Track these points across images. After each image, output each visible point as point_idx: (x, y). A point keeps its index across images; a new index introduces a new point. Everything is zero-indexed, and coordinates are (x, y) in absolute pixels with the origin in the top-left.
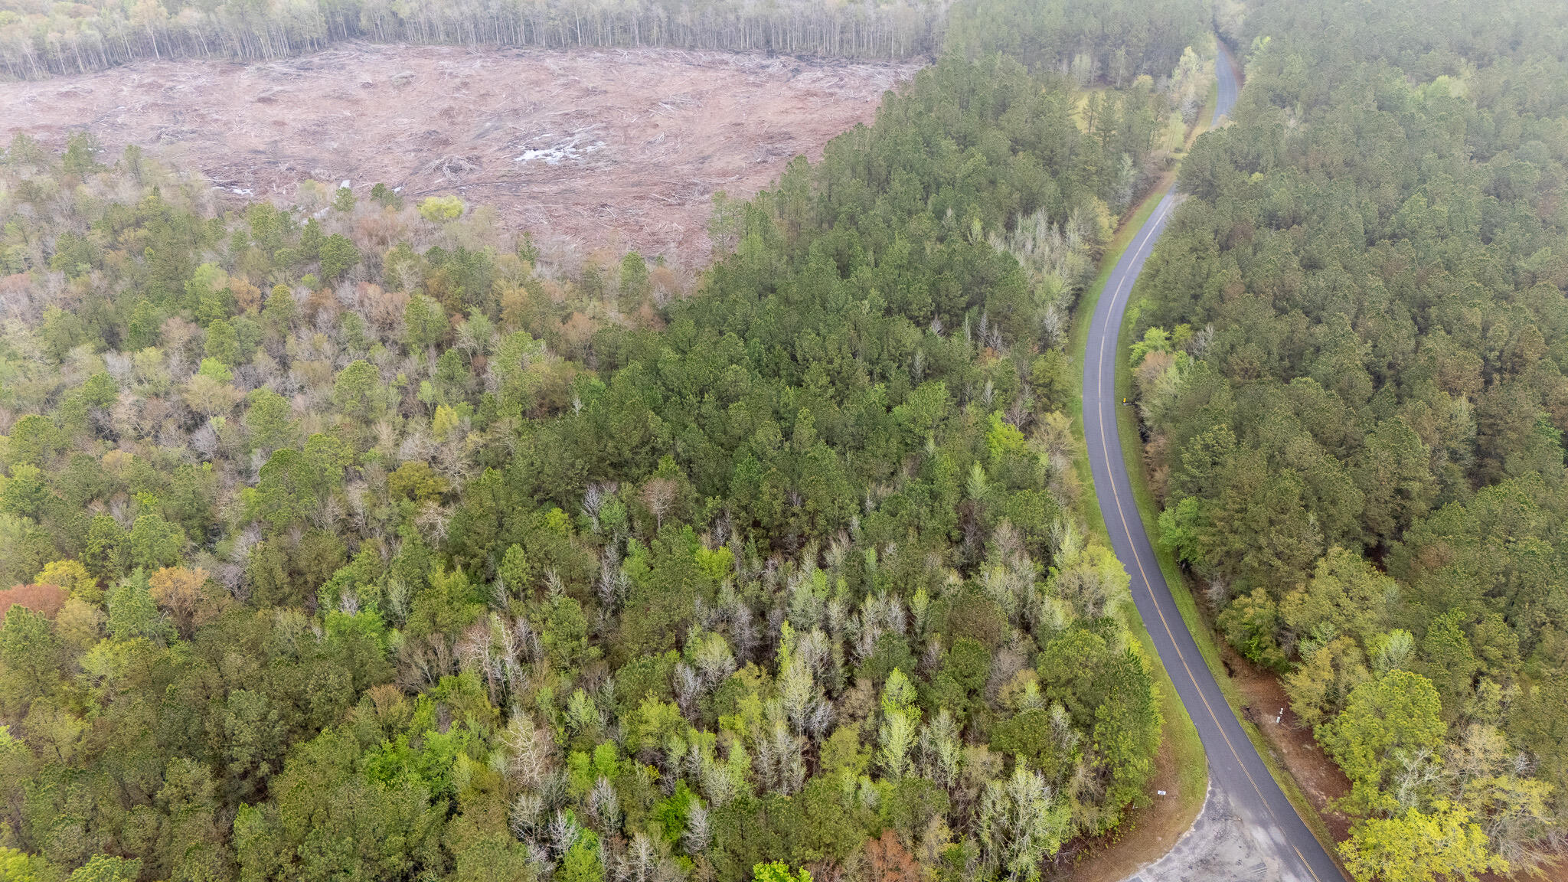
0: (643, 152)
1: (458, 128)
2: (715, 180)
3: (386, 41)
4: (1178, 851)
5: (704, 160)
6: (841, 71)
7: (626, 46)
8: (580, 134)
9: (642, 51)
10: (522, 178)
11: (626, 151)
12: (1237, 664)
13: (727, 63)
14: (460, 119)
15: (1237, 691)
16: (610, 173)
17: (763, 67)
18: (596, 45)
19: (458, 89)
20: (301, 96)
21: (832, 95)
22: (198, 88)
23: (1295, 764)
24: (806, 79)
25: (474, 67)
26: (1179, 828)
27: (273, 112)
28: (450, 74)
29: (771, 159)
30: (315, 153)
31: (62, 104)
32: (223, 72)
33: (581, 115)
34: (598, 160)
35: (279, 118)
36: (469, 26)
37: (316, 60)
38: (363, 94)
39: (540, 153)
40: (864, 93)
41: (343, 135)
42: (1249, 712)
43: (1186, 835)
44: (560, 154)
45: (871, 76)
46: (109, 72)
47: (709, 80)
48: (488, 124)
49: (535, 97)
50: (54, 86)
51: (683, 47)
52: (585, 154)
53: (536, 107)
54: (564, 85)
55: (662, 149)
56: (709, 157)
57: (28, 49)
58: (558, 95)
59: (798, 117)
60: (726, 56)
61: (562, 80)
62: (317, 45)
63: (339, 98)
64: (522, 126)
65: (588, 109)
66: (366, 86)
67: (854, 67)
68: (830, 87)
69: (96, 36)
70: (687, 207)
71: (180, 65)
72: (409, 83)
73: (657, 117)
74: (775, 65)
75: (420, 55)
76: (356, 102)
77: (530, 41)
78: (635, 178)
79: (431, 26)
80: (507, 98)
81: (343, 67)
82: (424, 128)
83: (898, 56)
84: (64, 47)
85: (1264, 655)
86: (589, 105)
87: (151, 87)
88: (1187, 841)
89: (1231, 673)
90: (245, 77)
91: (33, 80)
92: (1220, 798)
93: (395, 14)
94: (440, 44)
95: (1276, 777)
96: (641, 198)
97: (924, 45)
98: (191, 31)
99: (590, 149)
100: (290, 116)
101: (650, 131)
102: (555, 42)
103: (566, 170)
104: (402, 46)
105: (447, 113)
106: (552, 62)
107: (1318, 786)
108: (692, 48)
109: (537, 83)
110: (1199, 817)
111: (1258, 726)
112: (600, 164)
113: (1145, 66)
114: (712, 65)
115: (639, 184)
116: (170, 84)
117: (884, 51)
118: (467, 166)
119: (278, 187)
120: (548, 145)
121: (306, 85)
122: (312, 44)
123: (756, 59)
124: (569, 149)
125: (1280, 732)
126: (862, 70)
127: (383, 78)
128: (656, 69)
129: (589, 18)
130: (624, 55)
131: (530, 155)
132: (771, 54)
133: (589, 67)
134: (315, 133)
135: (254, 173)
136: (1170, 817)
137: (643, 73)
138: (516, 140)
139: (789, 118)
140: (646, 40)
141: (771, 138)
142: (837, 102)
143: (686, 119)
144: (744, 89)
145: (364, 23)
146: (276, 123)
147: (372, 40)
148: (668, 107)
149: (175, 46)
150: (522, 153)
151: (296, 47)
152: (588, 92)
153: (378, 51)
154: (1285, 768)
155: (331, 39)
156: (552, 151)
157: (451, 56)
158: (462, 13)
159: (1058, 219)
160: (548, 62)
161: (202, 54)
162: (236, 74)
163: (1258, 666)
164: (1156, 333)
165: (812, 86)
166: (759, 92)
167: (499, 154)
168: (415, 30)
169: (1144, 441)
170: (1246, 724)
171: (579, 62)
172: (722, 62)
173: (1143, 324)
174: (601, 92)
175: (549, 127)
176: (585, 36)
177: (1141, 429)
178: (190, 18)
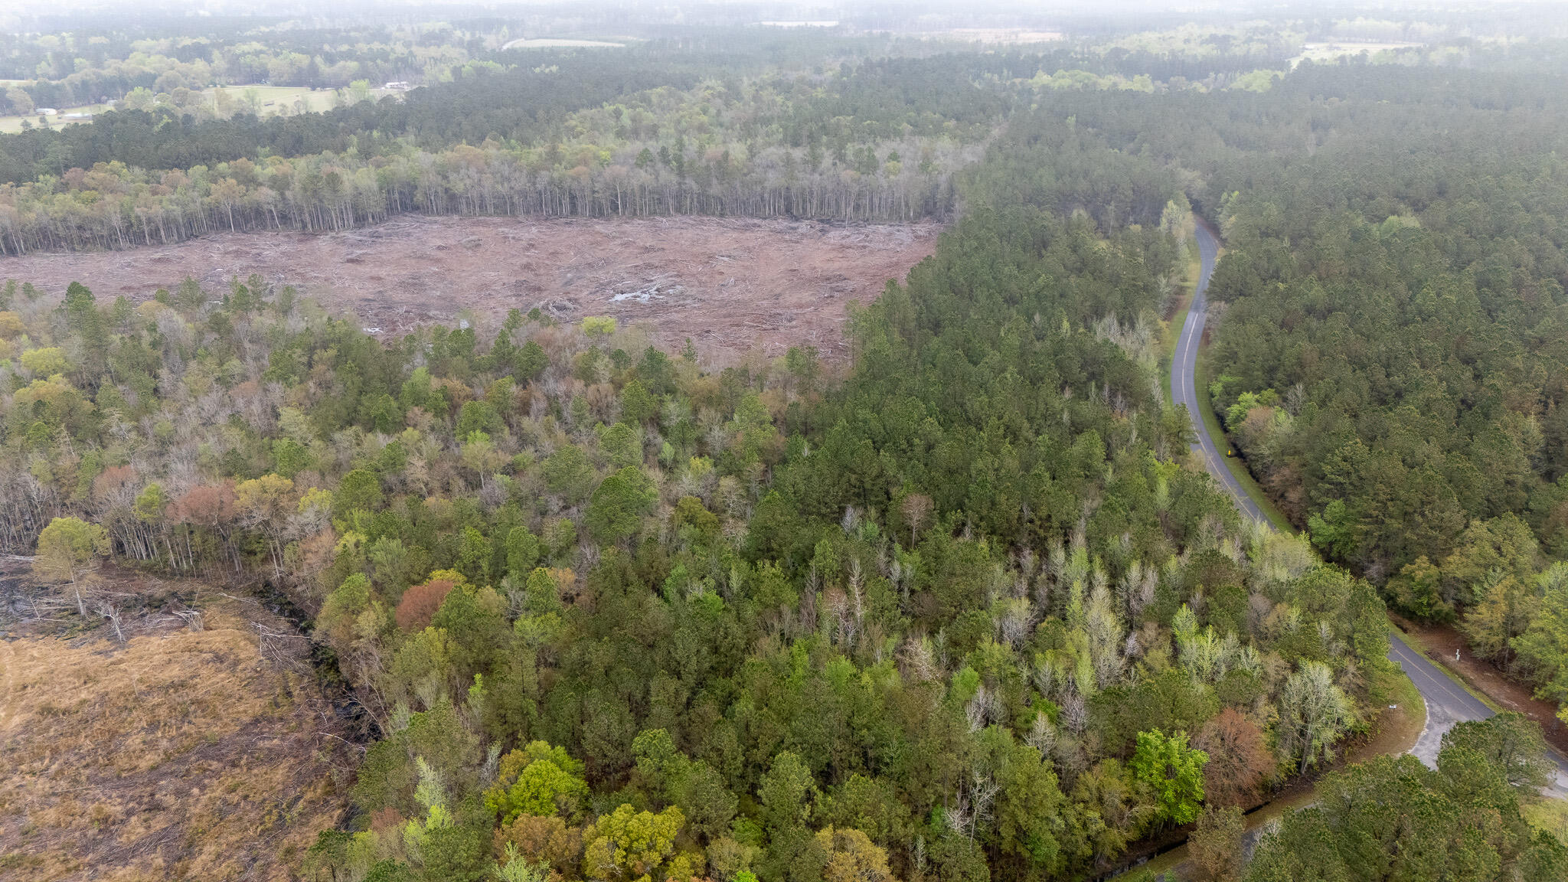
0: (721, 292)
1: (544, 278)
2: (795, 311)
3: (438, 214)
4: (1422, 744)
5: (777, 297)
6: (863, 230)
7: (662, 215)
8: (659, 280)
9: (678, 218)
10: (624, 314)
11: (704, 292)
12: (1407, 624)
13: (760, 226)
14: (542, 271)
15: (1417, 642)
16: (699, 309)
17: (792, 228)
18: (635, 214)
19: (528, 249)
20: (384, 257)
21: (864, 247)
22: (283, 253)
23: (1485, 686)
24: (835, 236)
25: (533, 232)
26: (1417, 728)
27: (365, 270)
28: (514, 238)
29: (837, 295)
30: (422, 300)
31: (159, 267)
32: (300, 241)
33: (650, 266)
34: (684, 299)
35: (374, 274)
36: (516, 199)
37: (381, 229)
38: (441, 254)
39: (628, 295)
40: (891, 246)
41: (441, 285)
42: (1432, 655)
43: (1423, 733)
44: (647, 296)
45: (891, 234)
46: (190, 243)
47: (751, 238)
48: (570, 275)
49: (600, 254)
50: (144, 256)
51: (713, 214)
52: (668, 294)
53: (607, 262)
54: (622, 244)
55: (737, 289)
56: (780, 295)
57: (116, 221)
58: (621, 252)
59: (845, 264)
60: (756, 221)
61: (618, 241)
62: (379, 219)
63: (421, 257)
64: (602, 276)
65: (656, 262)
66: (439, 248)
67: (872, 227)
68: (860, 242)
69: (177, 210)
70: (782, 330)
71: (255, 236)
72: (478, 245)
73: (718, 267)
74: (803, 226)
75: (474, 224)
76: (438, 261)
77: (574, 211)
78: (724, 311)
79: (482, 197)
80: (575, 255)
81: (409, 235)
82: (513, 280)
83: (908, 217)
84: (149, 221)
85: (1435, 608)
86: (655, 259)
87: (238, 254)
88: (1426, 737)
89: (1405, 631)
90: (323, 244)
91: (120, 250)
92: (1437, 709)
93: (447, 191)
94: (491, 215)
95: (1473, 693)
96: (737, 325)
97: (930, 208)
98: (266, 207)
99: (671, 291)
100: (383, 273)
101: (718, 277)
102: (598, 212)
103: (656, 308)
104: (456, 217)
105: (527, 267)
106: (600, 227)
107: (1508, 698)
108: (722, 215)
109: (598, 243)
110: (1427, 722)
111: (1443, 663)
112: (688, 302)
113: (1131, 219)
114: (747, 228)
115: (730, 315)
116: (254, 251)
117: (896, 213)
118: (569, 305)
119: (403, 325)
120: (633, 290)
121: (384, 249)
122: (373, 218)
123: (783, 223)
124: (653, 291)
125: (1462, 666)
126: (882, 229)
127: (452, 242)
128: (699, 231)
129: (629, 191)
130: (664, 222)
131: (619, 297)
132: (796, 218)
133: (638, 230)
134: (415, 284)
135: (376, 315)
136: (1404, 724)
137: (689, 234)
138: (602, 287)
139: (837, 265)
140: (679, 210)
141: (828, 279)
142: (871, 252)
143: (746, 268)
144: (785, 245)
145: (419, 197)
146: (372, 278)
147: (428, 213)
148: (726, 259)
149: (247, 222)
150: (613, 296)
151: (360, 220)
152: (647, 250)
153: (436, 222)
154: (1477, 689)
155: (389, 213)
156: (638, 293)
157: (506, 225)
158: (512, 188)
159: (1127, 321)
160: (598, 228)
161: (274, 227)
162: (314, 242)
163: (1427, 623)
164: (1248, 397)
165: (844, 242)
166: (800, 246)
167: (592, 297)
168: (468, 204)
169: (1258, 481)
170: (1433, 663)
171: (627, 227)
172: (755, 225)
173: (1231, 394)
174: (659, 249)
175: (625, 276)
176: (624, 206)
177: (1251, 472)
178: (266, 195)
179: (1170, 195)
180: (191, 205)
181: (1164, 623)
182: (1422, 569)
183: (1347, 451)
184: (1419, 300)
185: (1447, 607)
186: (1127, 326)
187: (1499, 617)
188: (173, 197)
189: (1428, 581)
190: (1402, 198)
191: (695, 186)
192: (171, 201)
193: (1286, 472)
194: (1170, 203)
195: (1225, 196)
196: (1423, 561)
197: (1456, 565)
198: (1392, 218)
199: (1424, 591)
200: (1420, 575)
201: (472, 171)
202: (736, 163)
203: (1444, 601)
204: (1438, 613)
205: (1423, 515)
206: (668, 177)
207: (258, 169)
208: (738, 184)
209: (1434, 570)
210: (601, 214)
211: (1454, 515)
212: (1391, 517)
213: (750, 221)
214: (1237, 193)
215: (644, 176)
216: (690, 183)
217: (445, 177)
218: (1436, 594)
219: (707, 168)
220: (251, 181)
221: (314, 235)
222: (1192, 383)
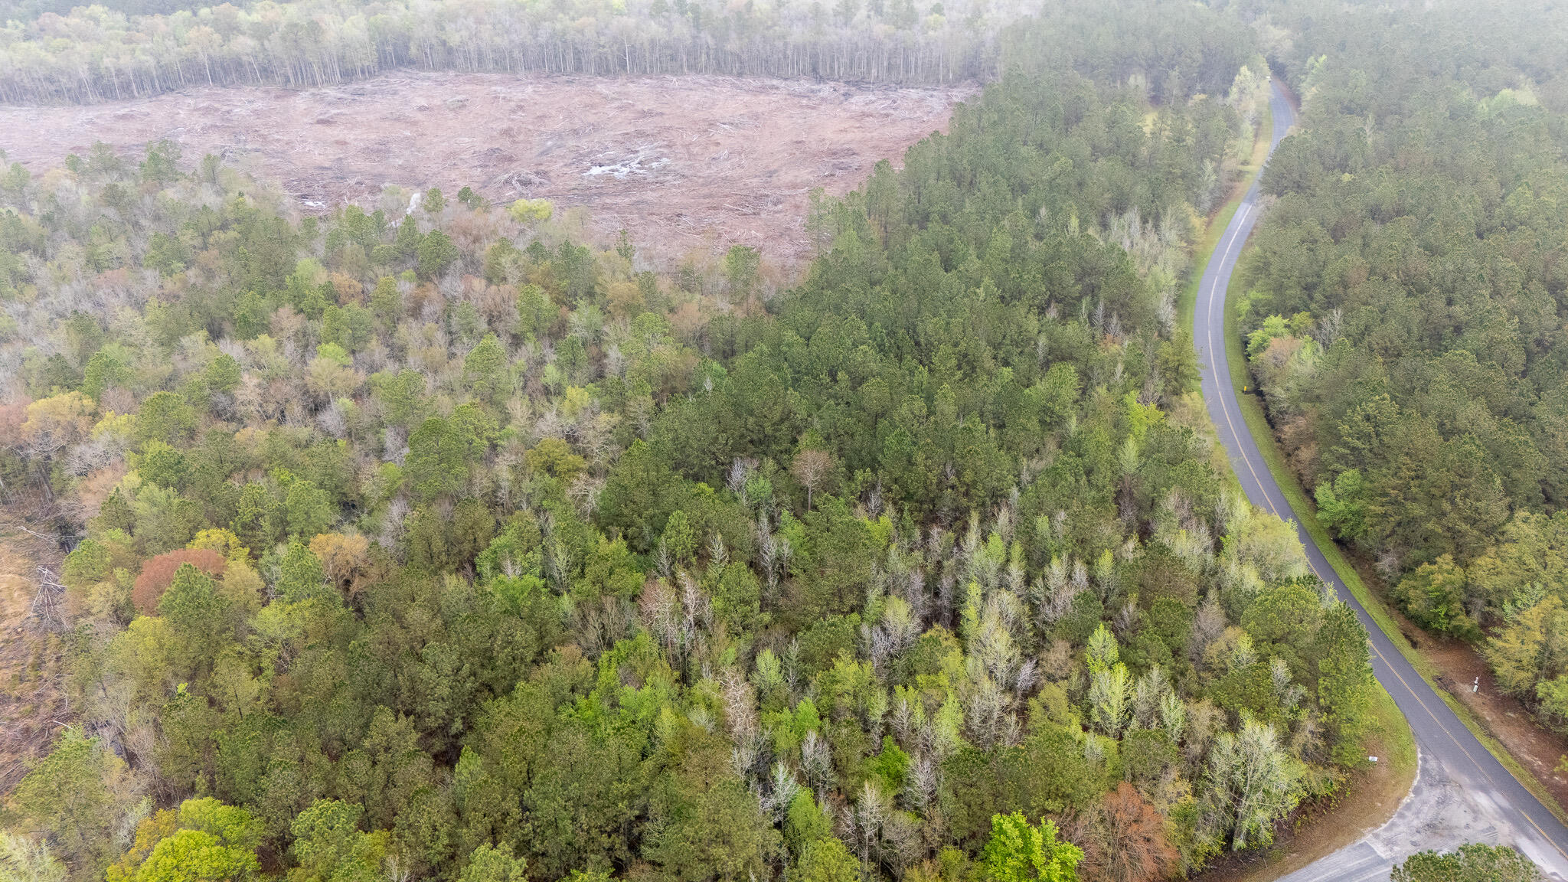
0: (709, 168)
1: (521, 146)
2: (787, 192)
3: (435, 69)
4: (1402, 816)
5: (771, 174)
6: (892, 95)
7: (674, 73)
8: (644, 151)
9: (691, 77)
10: (594, 191)
11: (691, 167)
12: (1419, 636)
13: (777, 88)
14: (521, 137)
15: (1426, 662)
16: (679, 186)
17: (812, 91)
18: (645, 72)
19: (514, 111)
20: (359, 118)
21: (887, 115)
22: (255, 111)
23: (1503, 732)
24: (859, 101)
25: (526, 91)
26: (1397, 794)
27: (334, 133)
28: (504, 98)
29: (838, 173)
30: (381, 169)
31: (120, 125)
32: (277, 97)
33: (641, 134)
34: (666, 175)
35: (341, 137)
36: (517, 54)
37: (368, 86)
38: (420, 116)
39: (606, 169)
40: (919, 114)
41: (407, 153)
42: (1442, 682)
43: (1406, 800)
44: (626, 170)
45: (923, 99)
46: (163, 97)
47: (763, 103)
48: (550, 143)
49: (591, 118)
50: (109, 111)
51: (731, 73)
52: (650, 169)
53: (595, 128)
54: (619, 108)
55: (728, 164)
56: (775, 171)
57: (84, 73)
58: (615, 117)
59: (858, 135)
60: (775, 82)
61: (617, 104)
62: (367, 73)
63: (398, 120)
64: (585, 144)
65: (648, 129)
66: (422, 109)
67: (905, 91)
68: (884, 108)
69: (150, 62)
70: (763, 216)
71: (233, 91)
72: (464, 106)
73: (717, 137)
74: (826, 90)
75: (469, 81)
76: (415, 123)
77: (578, 69)
78: (706, 191)
79: (480, 54)
80: (564, 119)
81: (395, 93)
82: (486, 147)
83: (946, 81)
84: (119, 72)
86: (646, 125)
87: (207, 111)
88: (1408, 807)
89: (1414, 645)
90: (301, 102)
91: (88, 104)
92: (1432, 764)
93: (444, 43)
94: (489, 72)
95: (1486, 743)
96: (715, 208)
97: (972, 71)
98: (245, 58)
99: (654, 165)
100: (350, 137)
101: (712, 148)
102: (605, 70)
103: (634, 184)
104: (452, 73)
105: (507, 132)
106: (603, 87)
107: (1530, 752)
108: (740, 75)
109: (592, 106)
110: (1415, 783)
111: (1455, 695)
112: (668, 178)
113: (1198, 87)
114: (763, 90)
115: (711, 196)
116: (226, 108)
117: (931, 75)
118: (537, 180)
119: (350, 199)
120: (613, 162)
121: (363, 108)
122: (363, 72)
123: (805, 85)
124: (634, 165)
125: (1480, 701)
126: (913, 93)
127: (437, 102)
128: (708, 94)
129: (638, 46)
130: (674, 81)
131: (596, 171)
132: (820, 80)
133: (641, 92)
134: (379, 151)
135: (324, 187)
136: (1385, 784)
137: (696, 97)
138: (579, 158)
139: (849, 136)
140: (694, 67)
141: (835, 154)
142: (894, 122)
143: (746, 138)
144: (798, 111)
145: (413, 51)
146: (337, 142)
147: (422, 68)
148: (727, 127)
149: (227, 73)
150: (589, 169)
151: (348, 75)
152: (644, 114)
153: (428, 78)
154: (1491, 735)
155: (381, 68)
156: (618, 166)
157: (502, 83)
158: (511, 41)
159: (1151, 218)
160: (600, 88)
161: (255, 80)
162: (291, 100)
164: (1275, 321)
165: (866, 109)
166: (814, 113)
167: (566, 169)
168: (465, 58)
169: (1273, 427)
170: (1441, 694)
171: (631, 87)
172: (773, 87)
173: (1258, 314)
174: (657, 114)
175: (611, 145)
176: (633, 62)
177: (1267, 416)
178: (243, 45)
179: (1245, 59)
180: (166, 55)
181: (1078, 644)
182: (1443, 572)
183: (1370, 408)
184: (1511, 201)
185: (1467, 622)
186: (1149, 226)
187: (1532, 649)
188: (147, 46)
189: (1448, 588)
190: (1521, 66)
191: (711, 42)
192: (144, 51)
193: (1302, 422)
194: (1244, 69)
195: (1311, 60)
197: (1488, 570)
198: (1506, 92)
199: (1443, 599)
200: (1439, 578)
201: (471, 21)
203: (1468, 613)
206: (682, 30)
207: (242, 15)
208: (758, 38)
209: (1458, 575)
210: (608, 71)
212: (1415, 500)
213: (768, 82)
214: (1324, 57)
215: (654, 29)
216: (707, 38)
217: (443, 29)
218: (1458, 605)
219: (726, 19)
220: (230, 29)
221: (295, 91)
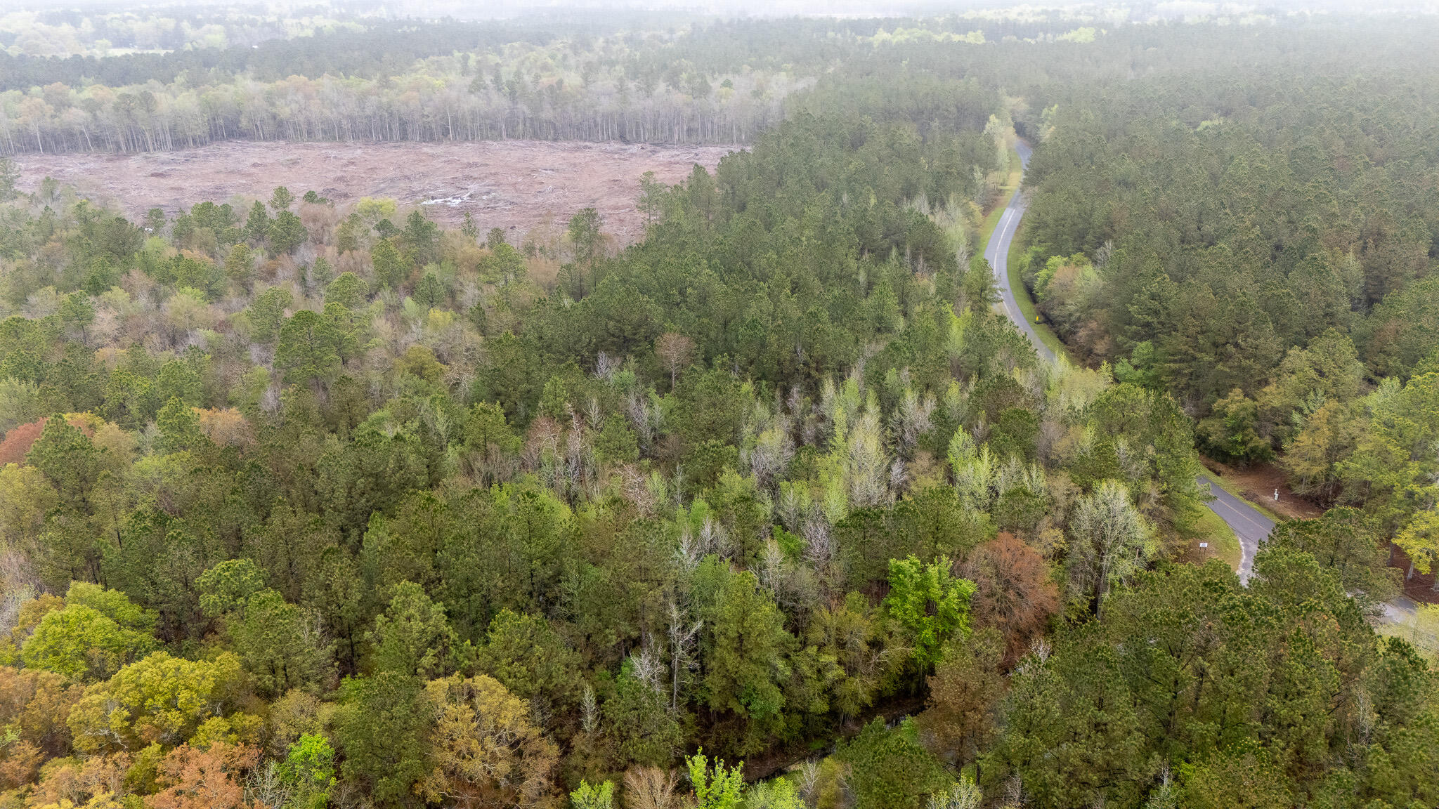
0: (536, 198)
1: (355, 187)
3: (265, 139)
5: (594, 201)
6: (693, 150)
7: (494, 139)
8: (475, 188)
9: (510, 142)
11: (519, 197)
12: (1221, 466)
13: (590, 148)
14: (355, 182)
15: (1230, 484)
16: (510, 210)
17: (622, 150)
18: (467, 138)
19: (346, 165)
20: (193, 172)
22: (87, 170)
24: (664, 155)
25: (357, 153)
27: (171, 182)
28: (335, 157)
32: (109, 160)
33: (468, 178)
34: (496, 203)
35: (176, 185)
36: (346, 125)
37: (200, 152)
38: (254, 170)
39: (439, 201)
42: (1248, 495)
44: (458, 201)
47: (579, 157)
48: (382, 185)
49: (421, 169)
51: (546, 139)
52: (481, 199)
53: (425, 175)
54: (445, 162)
55: (553, 195)
56: (598, 199)
58: (442, 167)
59: (669, 175)
60: (587, 144)
61: (443, 159)
62: (198, 142)
63: (232, 172)
64: (416, 186)
65: (475, 175)
66: (254, 165)
67: (703, 149)
68: (688, 159)
71: (64, 156)
72: (296, 163)
73: (540, 178)
74: (635, 148)
75: (300, 147)
76: (249, 175)
77: (404, 138)
78: (535, 212)
79: (309, 123)
80: (394, 170)
81: (228, 156)
85: (1251, 445)
86: (475, 172)
89: (1218, 474)
90: (134, 162)
93: (274, 117)
94: (319, 141)
98: (78, 128)
99: (484, 197)
100: (186, 184)
101: (537, 186)
102: (428, 135)
103: (466, 210)
104: (282, 143)
105: (341, 179)
106: (428, 149)
108: (555, 140)
109: (420, 161)
110: (1243, 561)
111: (1260, 504)
112: (498, 205)
114: (578, 149)
115: (540, 215)
116: (57, 168)
117: (727, 137)
120: (445, 195)
121: (196, 166)
122: (194, 142)
123: (615, 146)
124: (465, 197)
127: (270, 161)
128: (528, 152)
129: (459, 116)
130: (495, 145)
131: (429, 202)
132: (627, 142)
133: (467, 152)
137: (518, 153)
138: (412, 194)
140: (510, 136)
143: (569, 179)
144: (612, 161)
145: (244, 123)
146: (172, 188)
147: (252, 139)
148: (549, 172)
149: (58, 142)
150: (422, 201)
151: (180, 143)
152: (469, 165)
153: (260, 146)
155: (211, 137)
156: (450, 199)
157: (332, 148)
158: (340, 113)
160: (425, 150)
161: (86, 149)
162: (124, 163)
163: (1242, 463)
164: (1056, 260)
165: (672, 160)
166: (627, 162)
167: (400, 202)
168: (295, 130)
169: (1066, 343)
170: (1249, 503)
171: (455, 149)
172: (586, 147)
174: (482, 165)
175: (441, 185)
176: (455, 130)
177: (1059, 337)
178: (76, 117)
179: (992, 110)
182: (1235, 402)
183: (1155, 289)
185: (1264, 442)
186: (937, 206)
187: (1322, 444)
189: (1242, 414)
191: (528, 112)
193: (1094, 325)
194: (992, 117)
195: (1045, 111)
196: (1237, 394)
197: (1273, 396)
199: (1238, 427)
200: (1233, 408)
201: (300, 97)
202: (569, 89)
203: (1261, 436)
204: (1253, 450)
205: (1236, 345)
206: (500, 102)
207: (73, 92)
208: (570, 108)
209: (1248, 402)
210: (432, 139)
211: (1270, 342)
213: (582, 144)
214: (1056, 106)
215: (474, 101)
216: (523, 107)
217: (273, 104)
218: (1251, 430)
219: (540, 93)
220: (63, 104)
221: (126, 156)
222: (1004, 263)
